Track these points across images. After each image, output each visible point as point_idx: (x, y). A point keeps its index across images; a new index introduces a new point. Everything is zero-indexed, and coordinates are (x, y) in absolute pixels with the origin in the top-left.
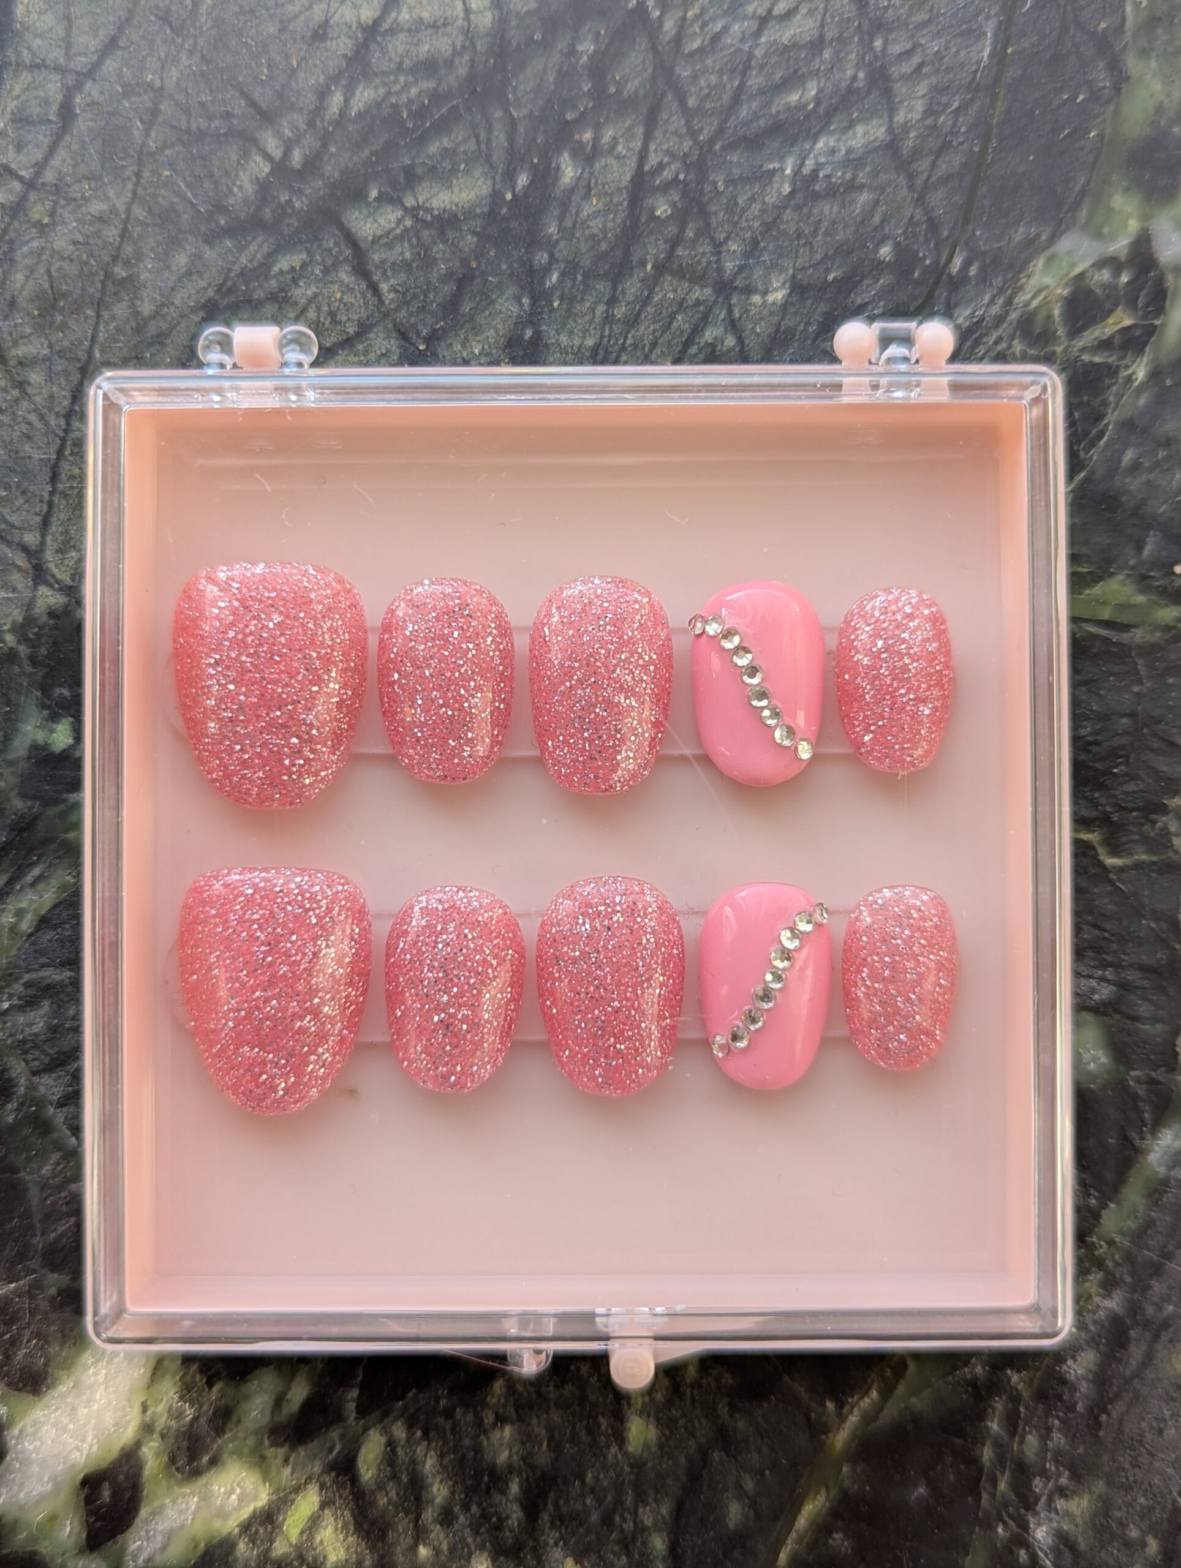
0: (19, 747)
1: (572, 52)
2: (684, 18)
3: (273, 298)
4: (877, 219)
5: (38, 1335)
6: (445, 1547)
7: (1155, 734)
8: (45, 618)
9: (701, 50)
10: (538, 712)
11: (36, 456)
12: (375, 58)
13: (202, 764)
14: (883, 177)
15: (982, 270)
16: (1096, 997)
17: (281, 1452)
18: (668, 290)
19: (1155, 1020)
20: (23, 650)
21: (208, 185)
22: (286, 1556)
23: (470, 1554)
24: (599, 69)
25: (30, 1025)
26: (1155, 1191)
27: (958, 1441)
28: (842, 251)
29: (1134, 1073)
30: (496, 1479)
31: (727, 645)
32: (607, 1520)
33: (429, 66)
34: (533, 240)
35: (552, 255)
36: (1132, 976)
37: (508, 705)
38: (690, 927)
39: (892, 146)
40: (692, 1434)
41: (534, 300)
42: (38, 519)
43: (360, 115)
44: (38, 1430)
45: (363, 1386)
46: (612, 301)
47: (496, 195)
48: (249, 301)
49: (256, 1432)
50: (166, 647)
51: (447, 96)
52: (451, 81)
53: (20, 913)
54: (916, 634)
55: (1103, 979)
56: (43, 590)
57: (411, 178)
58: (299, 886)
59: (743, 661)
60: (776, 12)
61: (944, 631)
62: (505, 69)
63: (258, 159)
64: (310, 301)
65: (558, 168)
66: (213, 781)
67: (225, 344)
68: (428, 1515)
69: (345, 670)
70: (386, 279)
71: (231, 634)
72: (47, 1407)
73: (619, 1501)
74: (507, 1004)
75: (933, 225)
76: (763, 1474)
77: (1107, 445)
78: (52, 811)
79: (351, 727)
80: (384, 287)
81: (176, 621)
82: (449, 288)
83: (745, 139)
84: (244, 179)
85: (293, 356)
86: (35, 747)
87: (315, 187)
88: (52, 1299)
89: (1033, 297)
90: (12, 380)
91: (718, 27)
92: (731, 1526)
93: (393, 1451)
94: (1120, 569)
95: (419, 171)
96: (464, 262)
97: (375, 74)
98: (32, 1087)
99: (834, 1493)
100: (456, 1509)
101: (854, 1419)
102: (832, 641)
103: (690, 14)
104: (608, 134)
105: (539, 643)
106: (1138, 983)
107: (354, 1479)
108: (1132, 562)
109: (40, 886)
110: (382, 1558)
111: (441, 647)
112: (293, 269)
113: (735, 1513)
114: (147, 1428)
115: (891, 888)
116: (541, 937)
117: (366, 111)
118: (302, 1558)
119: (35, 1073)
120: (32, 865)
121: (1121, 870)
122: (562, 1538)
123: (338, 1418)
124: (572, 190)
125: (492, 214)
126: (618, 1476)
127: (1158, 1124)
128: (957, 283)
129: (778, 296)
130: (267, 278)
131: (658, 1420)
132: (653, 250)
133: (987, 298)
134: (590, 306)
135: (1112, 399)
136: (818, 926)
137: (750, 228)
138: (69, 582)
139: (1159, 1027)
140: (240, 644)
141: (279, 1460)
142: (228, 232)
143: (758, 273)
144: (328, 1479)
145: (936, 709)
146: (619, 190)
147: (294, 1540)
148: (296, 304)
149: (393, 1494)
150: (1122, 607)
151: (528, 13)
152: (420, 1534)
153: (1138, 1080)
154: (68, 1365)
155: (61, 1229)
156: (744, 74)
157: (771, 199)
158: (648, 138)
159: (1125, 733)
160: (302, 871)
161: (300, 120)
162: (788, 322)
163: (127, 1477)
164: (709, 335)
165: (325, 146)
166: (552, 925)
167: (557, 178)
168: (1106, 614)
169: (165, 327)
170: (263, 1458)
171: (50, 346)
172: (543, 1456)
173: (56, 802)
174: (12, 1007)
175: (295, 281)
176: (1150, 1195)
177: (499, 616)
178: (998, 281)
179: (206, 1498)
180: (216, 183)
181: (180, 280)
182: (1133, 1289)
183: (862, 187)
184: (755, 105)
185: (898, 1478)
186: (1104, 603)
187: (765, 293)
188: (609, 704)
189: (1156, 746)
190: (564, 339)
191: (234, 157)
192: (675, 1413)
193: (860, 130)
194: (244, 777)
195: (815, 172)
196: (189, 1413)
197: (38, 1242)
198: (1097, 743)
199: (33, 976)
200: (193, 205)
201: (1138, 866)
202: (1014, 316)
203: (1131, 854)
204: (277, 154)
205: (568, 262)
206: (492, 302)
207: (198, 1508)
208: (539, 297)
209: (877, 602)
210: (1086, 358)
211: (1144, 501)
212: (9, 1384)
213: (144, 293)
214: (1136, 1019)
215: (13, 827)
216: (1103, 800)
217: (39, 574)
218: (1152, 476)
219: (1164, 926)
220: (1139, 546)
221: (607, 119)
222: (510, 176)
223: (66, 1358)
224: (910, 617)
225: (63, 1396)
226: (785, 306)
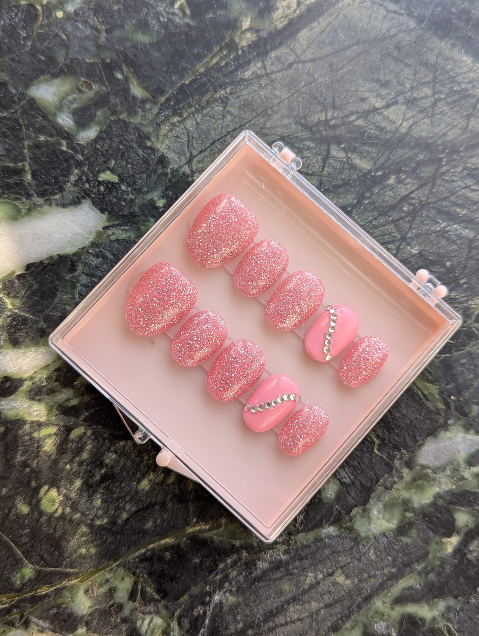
0: (149, 197)
1: (417, 155)
2: (449, 170)
3: (299, 148)
4: (453, 254)
5: (27, 333)
6: (74, 470)
7: (413, 431)
8: (181, 173)
9: (447, 181)
10: (275, 294)
11: (213, 135)
12: (371, 116)
13: (189, 237)
14: (463, 246)
15: (467, 288)
16: (344, 480)
17: (57, 412)
18: (390, 228)
19: (353, 498)
20: (170, 176)
21: (307, 110)
22: (36, 438)
23: (78, 477)
24: (419, 164)
25: (92, 261)
26: (317, 539)
27: (217, 557)
28: (439, 255)
29: (337, 506)
30: (101, 465)
31: (332, 317)
32: (118, 499)
33: (381, 129)
34: (369, 189)
35: (371, 196)
36: (357, 483)
37: (269, 287)
38: (265, 376)
39: (472, 241)
40: (156, 497)
41: (358, 202)
42: (200, 150)
43: (356, 126)
44: (6, 355)
45: (90, 414)
46: (375, 219)
47: (370, 171)
48: (293, 145)
49: (56, 402)
50: (204, 204)
51: (379, 139)
52: (383, 137)
53: (114, 234)
54: (378, 355)
55: (350, 477)
56: (187, 166)
57: (354, 150)
58: (186, 283)
59: (332, 324)
60: (472, 187)
61: (384, 360)
62: (398, 145)
63: (324, 115)
64: (306, 157)
65: (390, 178)
66: (188, 243)
67: (281, 149)
68: (77, 459)
69: (240, 245)
70: (328, 168)
71: (223, 214)
72: (13, 352)
73: (124, 497)
74: (209, 353)
75: (465, 267)
76: (164, 522)
77: (461, 354)
78: (142, 217)
79: (229, 259)
80: (326, 169)
81: (212, 200)
82: (340, 183)
83: (439, 209)
84: (317, 116)
85: (294, 165)
86: (152, 199)
87: (331, 133)
88: (38, 328)
89: (474, 305)
90: (223, 113)
91: (456, 179)
92: (145, 527)
93: (83, 436)
94: (439, 385)
95: (358, 150)
96: (349, 180)
97: (367, 120)
98: (79, 275)
99: (177, 542)
100: (85, 464)
101: (197, 528)
102: (356, 340)
103: (451, 170)
104: (408, 180)
105: (290, 279)
106: (357, 486)
107: (68, 434)
108: (443, 386)
109: (124, 232)
110: (57, 459)
111: (267, 259)
112: (309, 146)
113: (149, 525)
114: (31, 378)
115: (320, 407)
116: (230, 346)
117: (358, 126)
118: (38, 442)
119: (83, 273)
120: (127, 225)
121: (377, 455)
122: (103, 493)
123: (78, 417)
124: (388, 186)
125: (365, 175)
126: (130, 491)
127: (332, 524)
128: (459, 285)
129: (414, 251)
130: (301, 143)
131: (151, 486)
132: (395, 215)
133: (463, 295)
134: (369, 216)
135: (471, 344)
136: (295, 401)
137: (422, 230)
138: (194, 170)
139: (353, 501)
140: (223, 218)
141: (55, 414)
142: (302, 125)
143: (415, 242)
144: (62, 429)
145: (367, 375)
146: (400, 195)
147: (41, 436)
148: (303, 154)
149: (74, 446)
150: (431, 394)
151: (414, 137)
152: (71, 462)
153: (337, 509)
154: (27, 347)
155: (55, 314)
156: (452, 194)
157: (432, 228)
158: (417, 189)
159: (406, 424)
160: (190, 281)
161: (341, 115)
162: (411, 260)
163: (16, 385)
164: (390, 246)
165: (341, 125)
166: (234, 345)
167: (388, 180)
168: (426, 393)
169: (268, 133)
170: (52, 410)
171: (238, 114)
172: (117, 470)
173: (145, 216)
174: (92, 253)
175: (307, 149)
176: (315, 539)
177: (286, 265)
178: (469, 294)
179: (30, 407)
180: (309, 112)
181: (281, 126)
182: (291, 559)
183: (456, 244)
184: (448, 204)
185: (195, 552)
186: (428, 390)
187: (412, 248)
188: (293, 306)
189: (411, 434)
190: (356, 217)
191: (318, 109)
192: (157, 488)
193: (467, 231)
194: (196, 248)
195: (448, 231)
196: (44, 383)
197: (47, 312)
198: (397, 420)
199: (103, 250)
200: (300, 112)
201: (381, 458)
202: (465, 305)
203: (382, 454)
204: (329, 118)
205: (373, 201)
206: (348, 194)
207: (25, 408)
208: (359, 203)
209: (375, 339)
210: (474, 329)
211: (458, 374)
212: (9, 338)
213: (271, 121)
214: (349, 494)
215: (130, 213)
216: (387, 435)
217: (189, 162)
218: (465, 370)
219: (375, 477)
220: (448, 384)
221: (411, 177)
222: (377, 170)
223: (28, 345)
224: (380, 349)
225: (19, 353)
226: (414, 255)
